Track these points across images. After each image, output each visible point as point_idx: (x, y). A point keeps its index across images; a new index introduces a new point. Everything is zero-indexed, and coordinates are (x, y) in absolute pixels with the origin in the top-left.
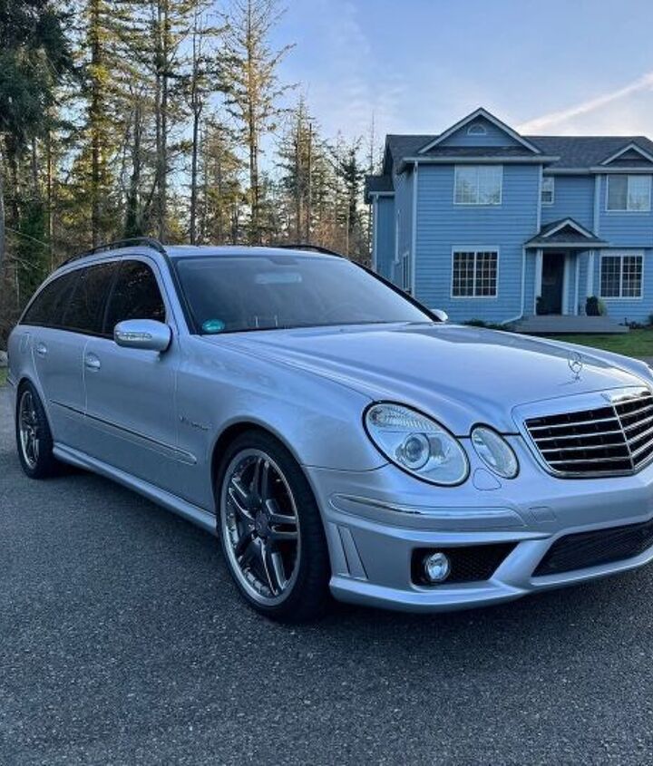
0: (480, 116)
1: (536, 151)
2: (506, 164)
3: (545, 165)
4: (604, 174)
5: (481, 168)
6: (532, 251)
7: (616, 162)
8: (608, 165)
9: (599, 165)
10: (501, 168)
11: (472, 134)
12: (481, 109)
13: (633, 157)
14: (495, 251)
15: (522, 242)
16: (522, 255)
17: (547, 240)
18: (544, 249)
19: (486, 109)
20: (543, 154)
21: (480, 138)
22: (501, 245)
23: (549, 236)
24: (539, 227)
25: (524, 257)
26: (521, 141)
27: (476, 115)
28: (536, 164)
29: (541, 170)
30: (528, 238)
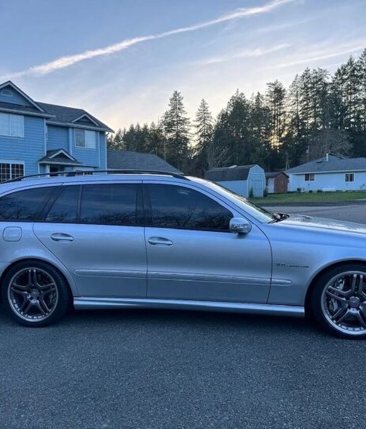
0: (9, 86)
1: (42, 111)
2: (26, 115)
3: (47, 118)
4: (73, 128)
5: (11, 116)
6: (43, 165)
7: (78, 122)
8: (75, 123)
9: (70, 122)
10: (23, 117)
11: (3, 95)
12: (10, 81)
13: (86, 120)
14: (22, 164)
15: (38, 160)
16: (37, 167)
17: (51, 160)
18: (50, 165)
19: (13, 82)
20: (46, 112)
21: (9, 98)
22: (25, 161)
23: (53, 158)
24: (46, 152)
25: (39, 168)
26: (34, 104)
27: (7, 84)
28: (43, 118)
29: (45, 122)
30: (41, 158)
